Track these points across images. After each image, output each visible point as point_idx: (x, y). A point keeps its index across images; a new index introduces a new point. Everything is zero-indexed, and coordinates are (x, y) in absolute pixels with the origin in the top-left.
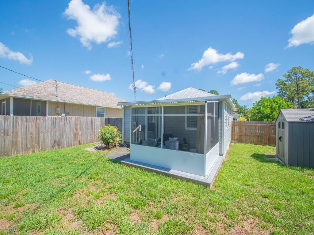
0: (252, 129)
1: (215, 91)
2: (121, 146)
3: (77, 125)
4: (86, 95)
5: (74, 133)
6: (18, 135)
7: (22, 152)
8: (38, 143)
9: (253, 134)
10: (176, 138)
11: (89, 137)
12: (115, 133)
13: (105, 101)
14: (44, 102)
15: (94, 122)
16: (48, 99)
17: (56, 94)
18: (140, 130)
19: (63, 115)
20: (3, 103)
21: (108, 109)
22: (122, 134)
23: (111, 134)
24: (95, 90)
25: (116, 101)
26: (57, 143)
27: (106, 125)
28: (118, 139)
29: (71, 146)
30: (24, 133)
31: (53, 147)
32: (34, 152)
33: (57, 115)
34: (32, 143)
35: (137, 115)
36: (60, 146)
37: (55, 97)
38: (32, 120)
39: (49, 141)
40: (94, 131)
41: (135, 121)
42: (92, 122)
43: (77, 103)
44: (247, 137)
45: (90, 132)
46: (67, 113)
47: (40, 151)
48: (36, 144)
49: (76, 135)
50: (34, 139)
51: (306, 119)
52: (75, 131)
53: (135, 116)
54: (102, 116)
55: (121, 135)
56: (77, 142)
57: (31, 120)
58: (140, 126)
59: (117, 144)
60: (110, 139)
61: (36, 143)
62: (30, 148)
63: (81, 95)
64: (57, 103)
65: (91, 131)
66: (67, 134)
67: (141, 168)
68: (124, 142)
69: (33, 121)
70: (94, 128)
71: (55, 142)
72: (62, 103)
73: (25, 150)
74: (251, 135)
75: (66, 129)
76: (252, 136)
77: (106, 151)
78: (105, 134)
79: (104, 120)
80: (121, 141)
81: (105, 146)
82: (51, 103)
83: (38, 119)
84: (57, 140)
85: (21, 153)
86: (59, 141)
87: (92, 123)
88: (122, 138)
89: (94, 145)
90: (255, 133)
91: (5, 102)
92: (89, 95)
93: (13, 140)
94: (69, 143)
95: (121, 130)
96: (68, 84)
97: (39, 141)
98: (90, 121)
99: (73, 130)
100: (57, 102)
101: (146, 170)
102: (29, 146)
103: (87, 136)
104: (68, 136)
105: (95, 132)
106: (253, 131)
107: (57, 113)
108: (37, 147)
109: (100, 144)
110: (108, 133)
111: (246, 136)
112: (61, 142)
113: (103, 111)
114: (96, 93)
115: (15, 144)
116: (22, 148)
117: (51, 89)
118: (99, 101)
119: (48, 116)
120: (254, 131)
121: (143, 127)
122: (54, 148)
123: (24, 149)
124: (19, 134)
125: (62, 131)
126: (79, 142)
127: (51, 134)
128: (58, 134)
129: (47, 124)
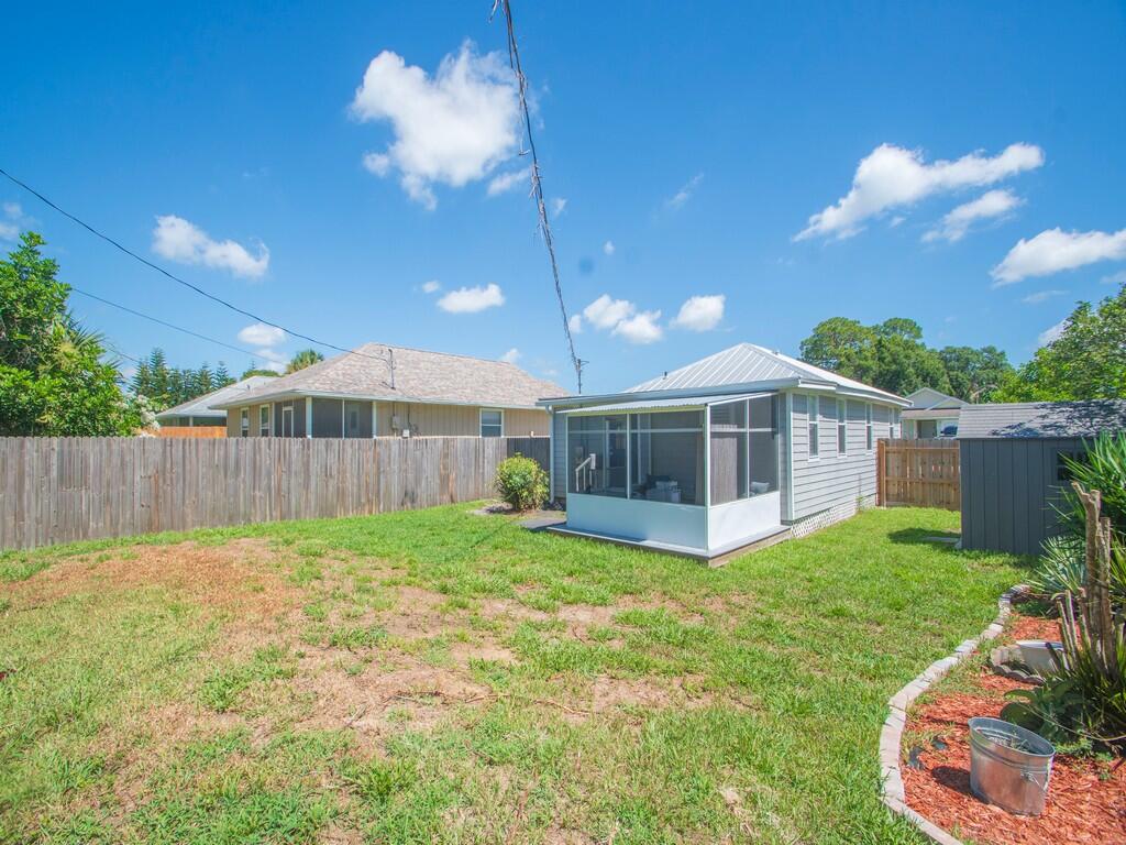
0: (943, 463)
1: (906, 321)
2: (548, 506)
3: (446, 456)
4: (453, 376)
5: (440, 475)
6: (346, 477)
7: (353, 511)
8: (378, 495)
9: (944, 476)
10: (674, 484)
11: (472, 486)
12: (533, 473)
13: (503, 390)
14: (367, 405)
15: (481, 450)
16: (377, 396)
17: (389, 381)
18: (593, 466)
19: (406, 433)
20: (285, 409)
21: (509, 411)
22: (549, 477)
23: (524, 477)
24: (473, 361)
25: (530, 389)
26: (409, 498)
27: (509, 455)
28: (540, 489)
29: (434, 504)
30: (356, 474)
31: (402, 504)
32: (370, 512)
33: (393, 435)
34: (368, 495)
35: (585, 432)
36: (415, 505)
37: (390, 390)
38: (368, 447)
39: (396, 492)
40: (481, 471)
41: (581, 445)
42: (476, 451)
43: (437, 402)
44: (927, 488)
45: (473, 473)
46: (414, 428)
47: (382, 510)
48: (374, 498)
49: (444, 480)
50: (371, 486)
52: (442, 471)
53: (582, 435)
54: (495, 432)
55: (547, 480)
56: (446, 497)
57: (366, 446)
58: (593, 456)
59: (537, 501)
60: (523, 487)
61: (374, 495)
62: (365, 505)
63: (442, 379)
64: (394, 404)
65: (475, 471)
66: (427, 477)
67: (587, 538)
68: (555, 498)
69: (370, 449)
70: (481, 464)
71: (406, 494)
72: (403, 403)
73: (357, 508)
74: (941, 481)
75: (426, 467)
76: (942, 484)
77: (514, 516)
78: (510, 477)
79: (505, 444)
80: (548, 494)
81: (510, 506)
82: (382, 404)
84: (409, 489)
85: (351, 512)
86: (413, 493)
87: (478, 452)
88: (548, 486)
89: (482, 505)
90: (951, 476)
91: (290, 408)
92: (460, 376)
93: (338, 488)
94: (432, 497)
95: (547, 468)
96: (409, 352)
97: (379, 490)
98: (472, 446)
99: (439, 469)
100: (394, 402)
101: (595, 540)
102: (363, 500)
103: (468, 483)
104: (429, 484)
105: (483, 473)
106: (945, 470)
107: (393, 429)
108: (376, 504)
109: (499, 503)
110: (517, 475)
111: (923, 483)
112: (417, 495)
113: (497, 418)
114: (477, 369)
115: (341, 493)
116: (353, 503)
117: (379, 370)
118: (487, 392)
119: (375, 437)
120: (950, 469)
121: (599, 460)
122: (405, 506)
123: (355, 505)
124: (348, 475)
125: (418, 470)
126: (452, 497)
127: (399, 477)
128: (411, 476)
129: (392, 455)
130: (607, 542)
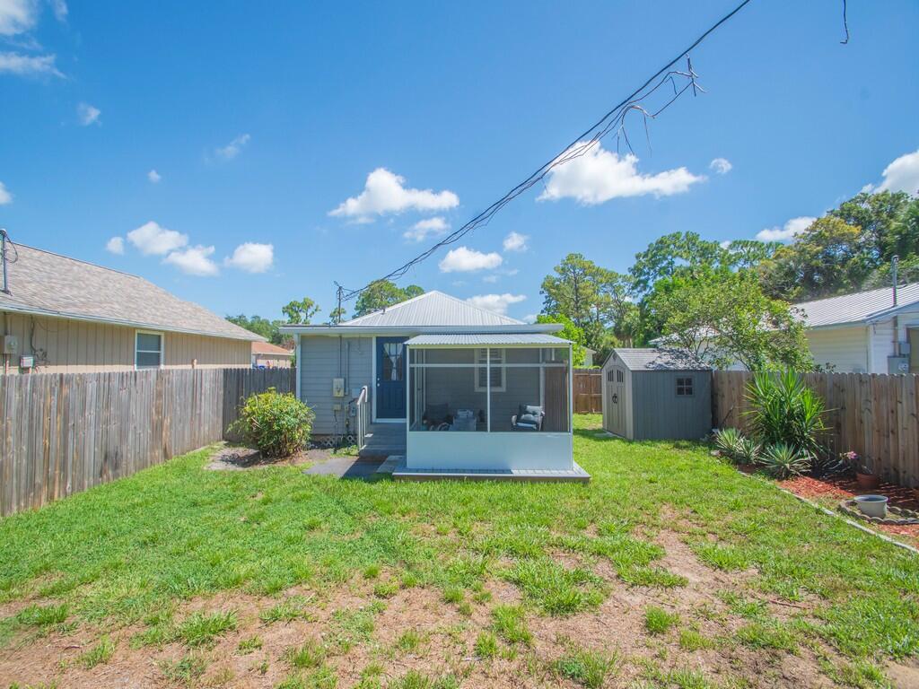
3: (159, 395)
5: (152, 422)
6: (6, 444)
7: (18, 504)
8: (64, 468)
11: (188, 433)
13: (155, 309)
15: (198, 385)
18: (366, 399)
25: (184, 311)
26: (111, 462)
29: (144, 466)
30: (26, 436)
31: (101, 474)
32: (50, 497)
34: (48, 468)
36: (119, 471)
37: (3, 293)
38: (49, 387)
39: (92, 455)
40: (198, 412)
45: (190, 414)
46: (40, 353)
47: (69, 491)
48: (57, 472)
49: (157, 428)
50: (52, 454)
51: (651, 366)
52: (155, 417)
56: (159, 453)
57: (46, 387)
58: (366, 388)
61: (58, 468)
62: (40, 488)
65: (192, 413)
66: (135, 428)
69: (52, 390)
70: (198, 402)
71: (106, 457)
72: (24, 316)
73: (27, 495)
75: (134, 413)
81: (249, 452)
83: (64, 382)
84: (111, 449)
85: (15, 507)
86: (116, 454)
94: (141, 457)
97: (65, 458)
98: (190, 379)
99: (150, 414)
102: (38, 480)
103: (183, 430)
104: (136, 439)
105: (200, 414)
108: (60, 482)
112: (122, 456)
116: (18, 488)
122: (105, 477)
123: (23, 491)
124: (10, 439)
125: (125, 419)
126: (165, 450)
127: (96, 433)
128: (113, 427)
129: (88, 399)
130: (483, 479)
